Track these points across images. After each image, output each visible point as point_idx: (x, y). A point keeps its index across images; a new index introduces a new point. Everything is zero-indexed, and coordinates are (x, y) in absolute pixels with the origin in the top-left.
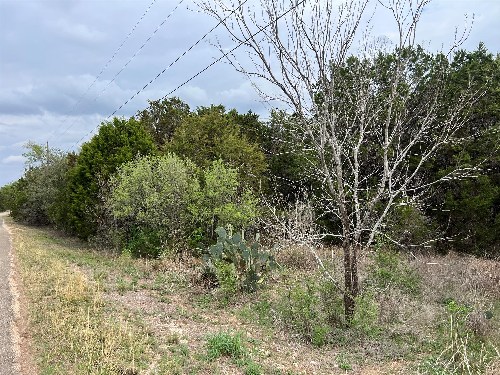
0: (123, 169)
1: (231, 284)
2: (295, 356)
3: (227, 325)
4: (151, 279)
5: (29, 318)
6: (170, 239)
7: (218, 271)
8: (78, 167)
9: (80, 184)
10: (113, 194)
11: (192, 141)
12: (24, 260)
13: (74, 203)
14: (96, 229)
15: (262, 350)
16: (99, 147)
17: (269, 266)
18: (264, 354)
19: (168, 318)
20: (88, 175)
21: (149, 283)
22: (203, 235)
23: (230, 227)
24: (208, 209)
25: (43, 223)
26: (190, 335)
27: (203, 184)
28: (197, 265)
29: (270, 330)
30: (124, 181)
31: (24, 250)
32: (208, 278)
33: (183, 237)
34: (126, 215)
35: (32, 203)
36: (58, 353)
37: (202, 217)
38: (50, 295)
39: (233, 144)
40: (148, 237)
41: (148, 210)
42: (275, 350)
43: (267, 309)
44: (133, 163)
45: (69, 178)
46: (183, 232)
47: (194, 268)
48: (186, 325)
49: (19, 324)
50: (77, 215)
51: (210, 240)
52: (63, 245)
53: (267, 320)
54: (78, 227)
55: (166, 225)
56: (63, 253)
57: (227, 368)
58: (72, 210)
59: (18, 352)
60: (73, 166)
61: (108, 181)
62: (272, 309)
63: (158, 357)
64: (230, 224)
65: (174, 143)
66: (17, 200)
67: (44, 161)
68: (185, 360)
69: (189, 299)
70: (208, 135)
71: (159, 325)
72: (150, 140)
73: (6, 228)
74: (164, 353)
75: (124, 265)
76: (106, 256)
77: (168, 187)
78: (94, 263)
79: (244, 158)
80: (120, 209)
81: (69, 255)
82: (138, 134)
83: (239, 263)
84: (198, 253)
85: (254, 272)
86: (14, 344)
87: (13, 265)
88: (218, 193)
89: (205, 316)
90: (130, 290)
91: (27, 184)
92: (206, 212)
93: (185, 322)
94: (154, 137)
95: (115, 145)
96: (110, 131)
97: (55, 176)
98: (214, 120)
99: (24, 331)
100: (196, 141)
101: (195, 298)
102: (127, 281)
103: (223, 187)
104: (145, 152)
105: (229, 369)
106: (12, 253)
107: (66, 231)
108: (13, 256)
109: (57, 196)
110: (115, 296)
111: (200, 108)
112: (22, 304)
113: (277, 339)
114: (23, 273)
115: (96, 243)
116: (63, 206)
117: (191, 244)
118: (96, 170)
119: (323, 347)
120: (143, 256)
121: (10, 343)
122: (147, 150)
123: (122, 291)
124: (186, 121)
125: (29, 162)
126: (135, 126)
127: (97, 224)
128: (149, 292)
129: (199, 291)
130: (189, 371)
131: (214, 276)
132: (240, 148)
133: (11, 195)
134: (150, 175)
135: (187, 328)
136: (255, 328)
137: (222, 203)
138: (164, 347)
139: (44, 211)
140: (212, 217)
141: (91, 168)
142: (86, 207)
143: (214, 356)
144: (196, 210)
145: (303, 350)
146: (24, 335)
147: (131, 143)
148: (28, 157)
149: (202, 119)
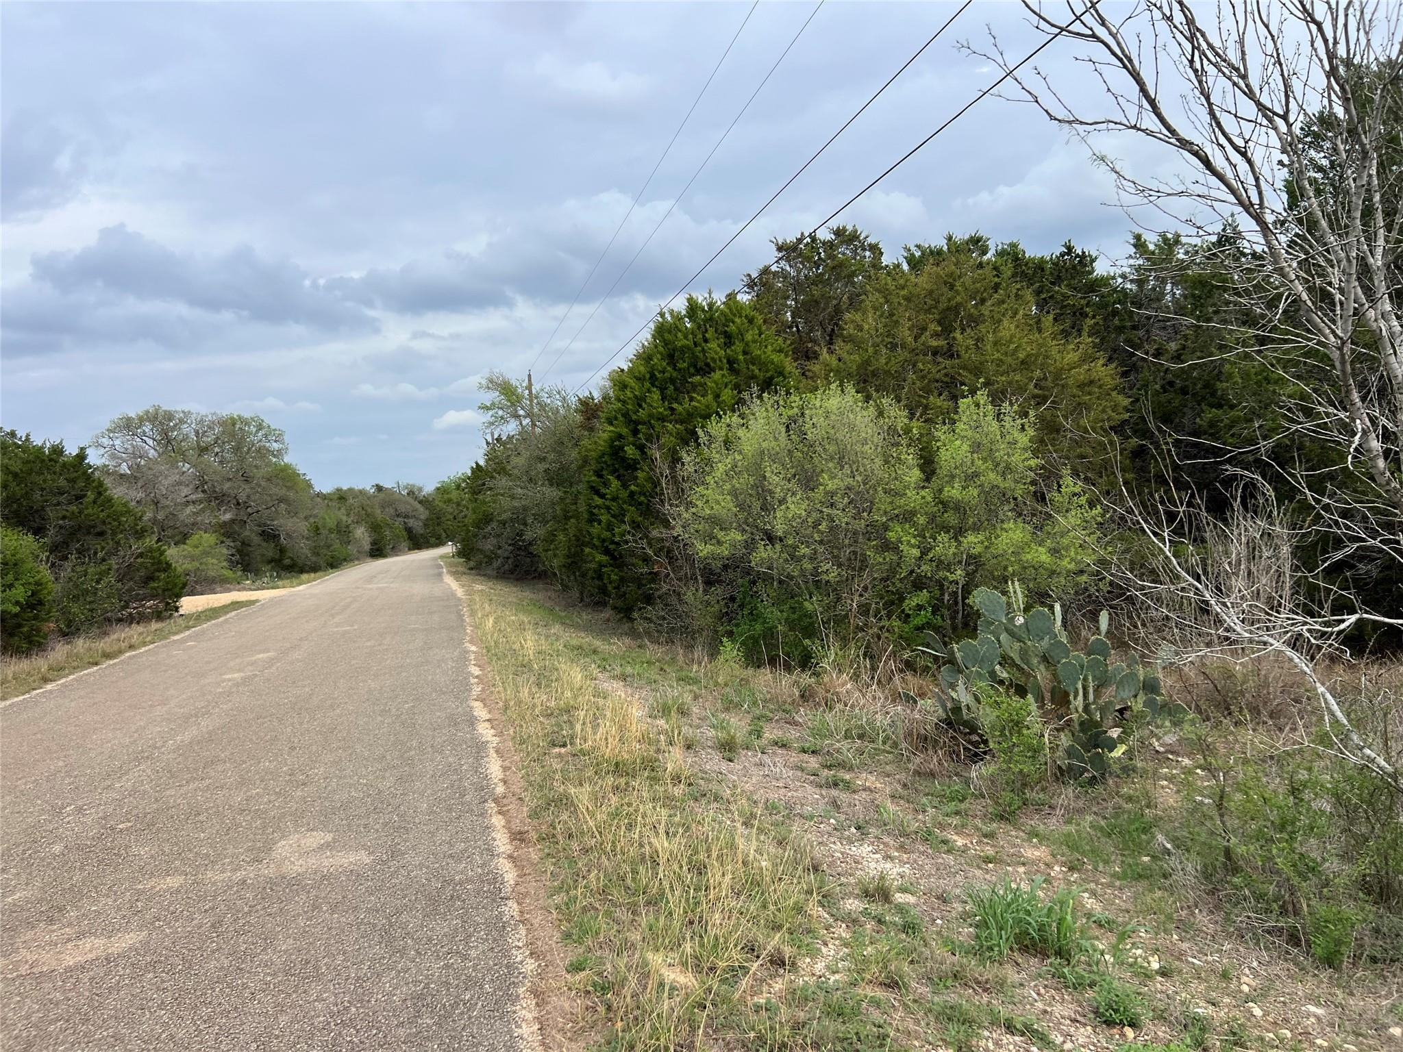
0: (713, 432)
1: (1029, 754)
2: (1247, 983)
3: (1021, 869)
4: (796, 724)
5: (527, 797)
6: (841, 620)
7: (987, 717)
8: (604, 432)
9: (612, 473)
10: (694, 498)
11: (893, 347)
12: (498, 659)
13: (600, 522)
14: (651, 589)
15: (1139, 952)
16: (653, 378)
17: (1143, 711)
18: (1146, 964)
19: (853, 830)
20: (630, 451)
21: (793, 734)
22: (934, 613)
23: (1017, 590)
24: (946, 540)
25: (527, 572)
26: (918, 883)
27: (928, 465)
28: (922, 695)
29: (1159, 898)
30: (720, 465)
31: (496, 635)
32: (955, 731)
33: (876, 616)
34: (727, 552)
35: (504, 523)
36: (598, 888)
37: (931, 560)
38: (564, 745)
39: (1012, 346)
40: (782, 611)
41: (781, 540)
42: (1180, 956)
43: (1143, 837)
44: (739, 416)
45: (585, 461)
46: (877, 603)
47: (915, 702)
48: (905, 856)
49: (505, 809)
50: (607, 552)
51: (954, 628)
52: (577, 627)
53: (1146, 867)
54: (610, 583)
55: (828, 581)
56: (580, 647)
57: (1035, 986)
58: (595, 541)
59: (511, 876)
60: (591, 429)
61: (679, 466)
62: (1160, 838)
63: (842, 931)
64: (1017, 583)
65: (845, 356)
66: (471, 517)
67: (526, 421)
68: (915, 950)
69: (905, 785)
70: (940, 323)
71: (832, 845)
72: (780, 351)
73: (452, 584)
74: (855, 921)
75: (726, 685)
76: (681, 658)
77: (832, 478)
78: (653, 674)
79: (1049, 384)
80: (712, 537)
81: (595, 652)
82: (749, 337)
83: (1048, 695)
84: (921, 662)
85: (1098, 725)
86: (498, 855)
87: (476, 671)
88: (975, 493)
89: (955, 837)
90: (747, 748)
91: (492, 477)
92: (941, 545)
93: (902, 848)
94: (789, 342)
95: (692, 370)
96: (679, 335)
97: (551, 456)
98: (955, 280)
99: (516, 825)
100: (903, 346)
101: (923, 785)
102: (738, 725)
103: (992, 476)
104: (767, 385)
105: (1042, 991)
106: (471, 642)
107: (582, 594)
108: (474, 648)
109: (558, 508)
110: (714, 762)
111: (913, 249)
112: (507, 763)
113: (1184, 927)
114: (501, 689)
115: (655, 623)
116: (572, 531)
117: (901, 637)
118: (649, 439)
119: (1344, 967)
120: (773, 661)
121: (491, 852)
122: (771, 378)
123: (728, 748)
124: (877, 290)
125: (492, 424)
126: (740, 317)
127: (654, 576)
128: (794, 758)
129: (932, 766)
130: (929, 978)
131: (973, 729)
132: (1037, 356)
133: (458, 504)
134: (783, 446)
135: (908, 863)
136: (1111, 885)
137: (989, 520)
138: (853, 905)
139: (530, 544)
140: (960, 562)
141: (635, 432)
142: (629, 532)
143: (996, 949)
144: (913, 541)
145: (1276, 970)
146: (518, 837)
147: (731, 362)
148: (491, 413)
149: (920, 280)
